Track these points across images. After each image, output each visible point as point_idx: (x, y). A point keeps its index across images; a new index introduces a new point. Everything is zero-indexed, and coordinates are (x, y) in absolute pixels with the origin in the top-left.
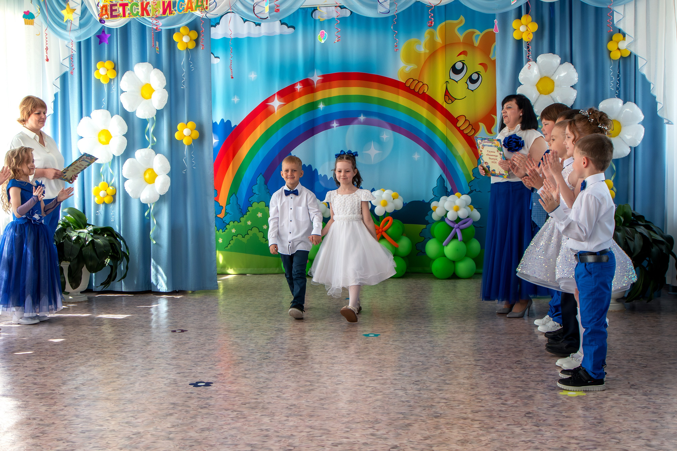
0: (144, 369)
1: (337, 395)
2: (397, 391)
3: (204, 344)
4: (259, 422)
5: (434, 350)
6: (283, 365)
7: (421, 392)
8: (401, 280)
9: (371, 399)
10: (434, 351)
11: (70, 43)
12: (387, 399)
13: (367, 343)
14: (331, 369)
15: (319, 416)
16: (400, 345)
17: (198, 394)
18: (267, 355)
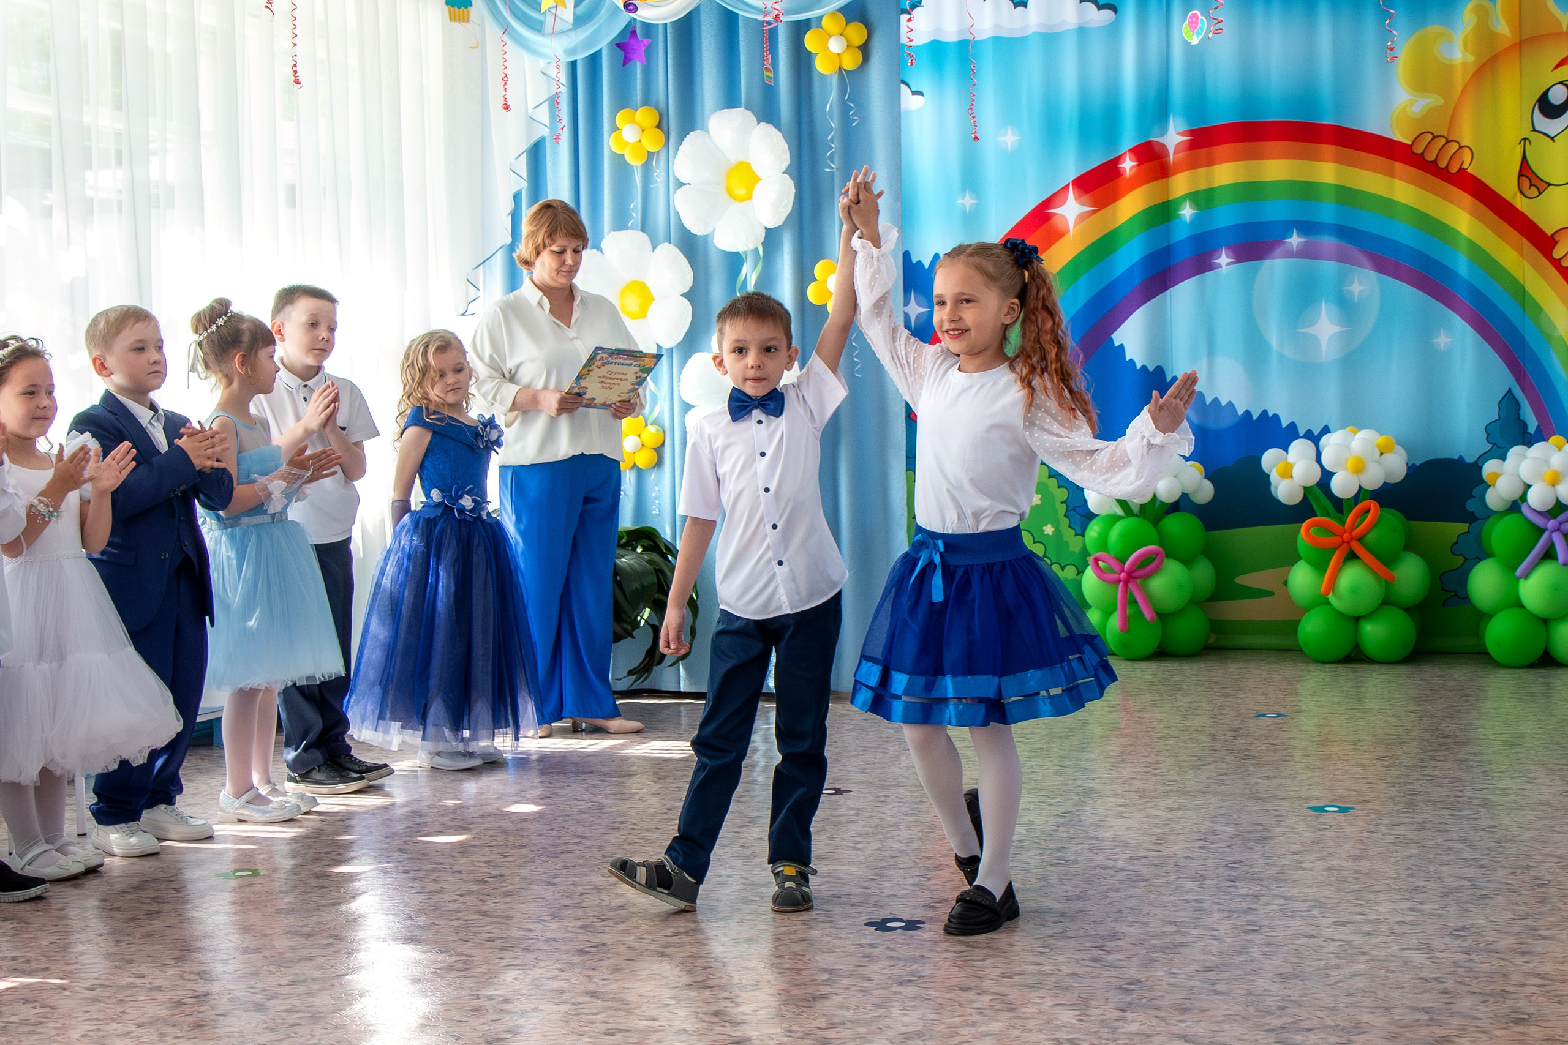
0: (750, 885)
1: (1249, 959)
2: (1408, 953)
3: (896, 826)
4: (1049, 1021)
5: (1500, 850)
6: (1104, 882)
7: (1473, 956)
8: (1404, 670)
9: (1341, 971)
10: (1500, 853)
11: (554, 65)
12: (1382, 973)
13: (1320, 830)
14: (1229, 894)
15: (1205, 1011)
16: (1409, 835)
17: (889, 948)
18: (1059, 854)
